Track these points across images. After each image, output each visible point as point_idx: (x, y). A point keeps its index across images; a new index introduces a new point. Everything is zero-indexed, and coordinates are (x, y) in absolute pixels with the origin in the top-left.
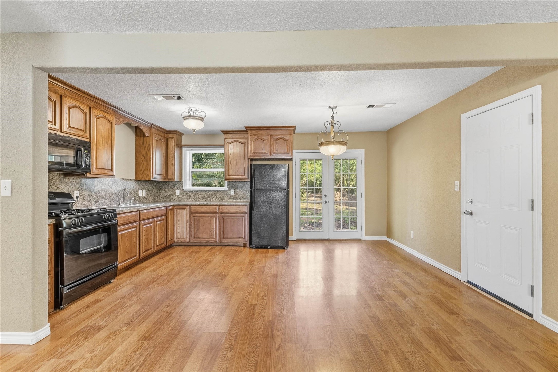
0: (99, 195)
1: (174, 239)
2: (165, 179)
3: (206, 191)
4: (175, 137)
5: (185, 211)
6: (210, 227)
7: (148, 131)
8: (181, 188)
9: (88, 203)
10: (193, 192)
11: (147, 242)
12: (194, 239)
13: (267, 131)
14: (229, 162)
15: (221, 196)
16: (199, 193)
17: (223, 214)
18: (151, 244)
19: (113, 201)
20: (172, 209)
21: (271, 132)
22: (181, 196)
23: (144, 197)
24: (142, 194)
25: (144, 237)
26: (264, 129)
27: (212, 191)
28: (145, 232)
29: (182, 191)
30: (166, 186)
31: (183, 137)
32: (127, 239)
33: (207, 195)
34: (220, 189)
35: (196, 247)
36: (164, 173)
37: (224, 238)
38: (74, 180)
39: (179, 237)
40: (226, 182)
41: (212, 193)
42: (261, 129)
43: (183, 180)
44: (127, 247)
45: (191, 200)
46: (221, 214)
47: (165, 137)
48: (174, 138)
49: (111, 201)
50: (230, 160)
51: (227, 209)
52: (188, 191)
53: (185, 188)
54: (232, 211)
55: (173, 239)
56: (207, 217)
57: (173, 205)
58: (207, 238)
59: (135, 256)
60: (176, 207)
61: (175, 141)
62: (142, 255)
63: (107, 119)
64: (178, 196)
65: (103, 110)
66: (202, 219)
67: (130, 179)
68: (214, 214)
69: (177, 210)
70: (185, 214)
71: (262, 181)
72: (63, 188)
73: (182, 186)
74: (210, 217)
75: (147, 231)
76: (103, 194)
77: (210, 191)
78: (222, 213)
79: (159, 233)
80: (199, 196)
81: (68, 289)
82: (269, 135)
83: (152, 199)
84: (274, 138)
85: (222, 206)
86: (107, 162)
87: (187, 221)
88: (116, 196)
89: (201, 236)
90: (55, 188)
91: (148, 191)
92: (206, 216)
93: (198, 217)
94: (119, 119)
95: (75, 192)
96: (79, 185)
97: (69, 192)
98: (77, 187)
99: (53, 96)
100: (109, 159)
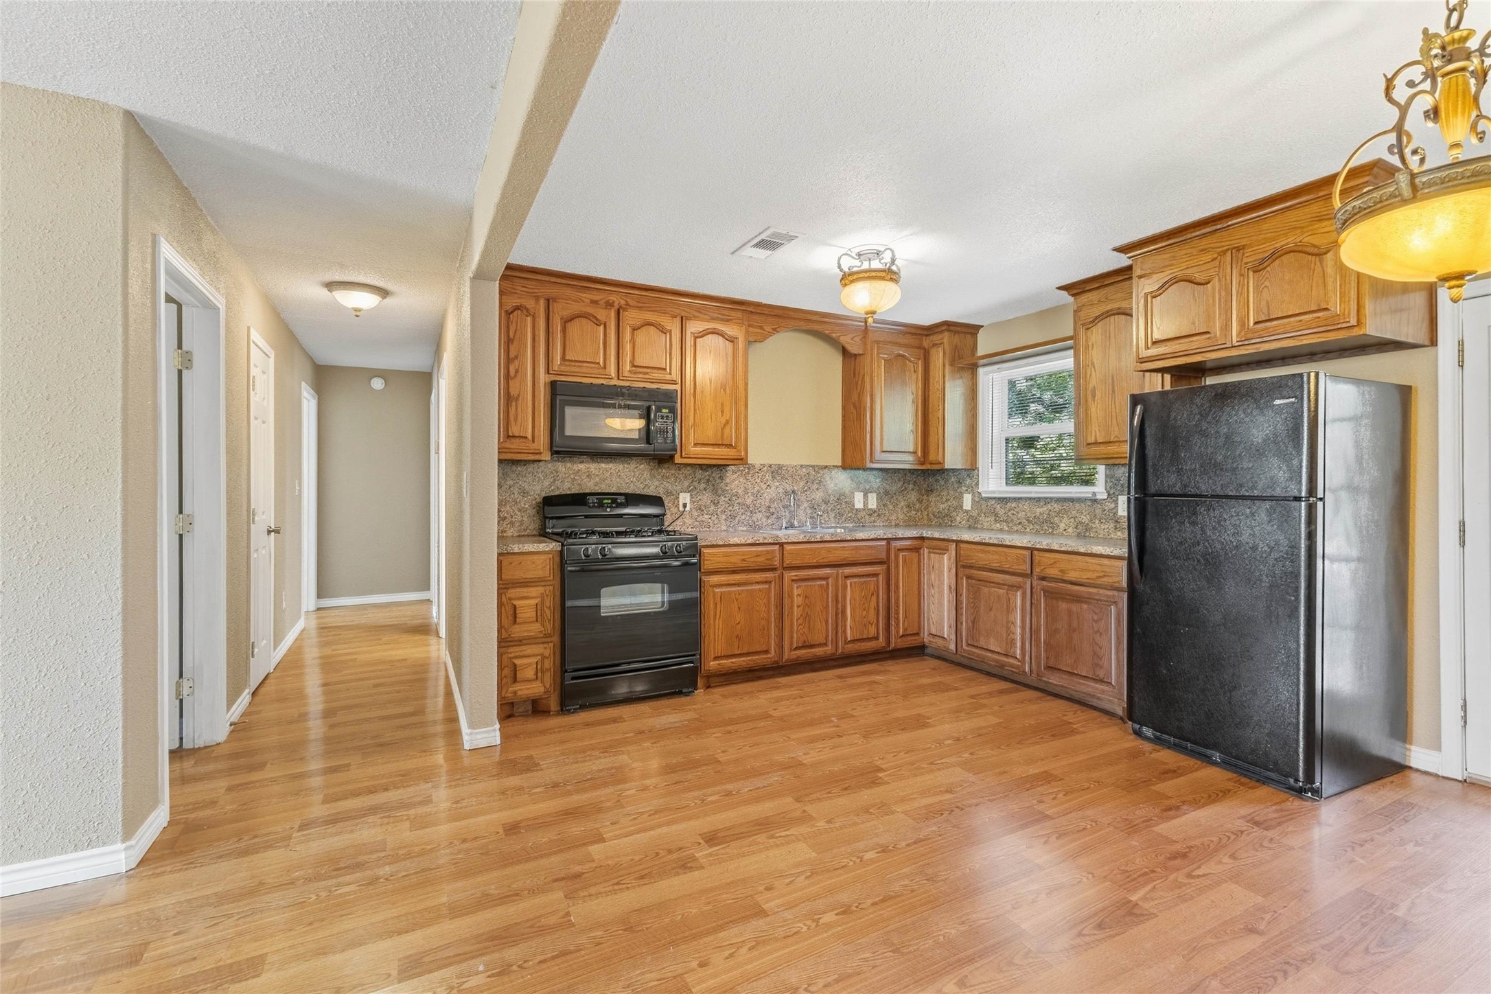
0: (737, 501)
1: (922, 635)
2: (922, 464)
3: (1038, 500)
4: (945, 341)
5: (946, 557)
6: (1007, 618)
7: (857, 339)
8: (973, 489)
9: (710, 518)
10: (1004, 500)
11: (807, 625)
12: (967, 648)
13: (1218, 235)
14: (1089, 393)
15: (1085, 519)
16: (1021, 506)
17: (1045, 583)
18: (824, 631)
19: (774, 516)
20: (917, 550)
21: (1238, 234)
22: (975, 514)
23: (872, 513)
24: (866, 504)
25: (796, 612)
26: (1197, 233)
27: (1058, 500)
28: (800, 599)
29: (977, 500)
30: (942, 483)
31: (981, 335)
32: (739, 608)
33: (1041, 514)
34: (1076, 493)
35: (975, 673)
36: (917, 448)
37: (1049, 668)
38: (679, 470)
39: (934, 632)
40: (1101, 469)
41: (1056, 505)
42: (1189, 236)
43: (980, 464)
44: (739, 626)
45: (998, 525)
46: (1040, 582)
47: (920, 347)
48: (943, 343)
49: (768, 517)
50: (1091, 386)
51: (1058, 565)
52: (991, 498)
53: (984, 489)
54: (1072, 576)
55: (918, 634)
56: (999, 585)
57: (922, 538)
58: (999, 653)
59: (767, 652)
60: (927, 543)
61: (944, 353)
62: (789, 655)
63: (722, 334)
64: (967, 512)
65: (715, 315)
66: (986, 590)
67: (826, 467)
68: (1020, 579)
69: (930, 552)
70: (945, 565)
71: (1175, 459)
73: (977, 484)
74: (1009, 586)
75: (806, 597)
76: (749, 501)
77: (1051, 499)
78: (1043, 579)
79: (853, 609)
80: (1020, 514)
81: (573, 678)
82: (1224, 252)
83: (901, 517)
84: (1250, 260)
85: (1042, 554)
86: (722, 429)
87: (950, 587)
88: (783, 507)
89: (982, 643)
91: (884, 495)
92: (996, 580)
93: (978, 582)
94: (761, 328)
95: (682, 496)
96: (690, 481)
97: (669, 493)
98: (686, 484)
99: (601, 314)
100: (727, 422)
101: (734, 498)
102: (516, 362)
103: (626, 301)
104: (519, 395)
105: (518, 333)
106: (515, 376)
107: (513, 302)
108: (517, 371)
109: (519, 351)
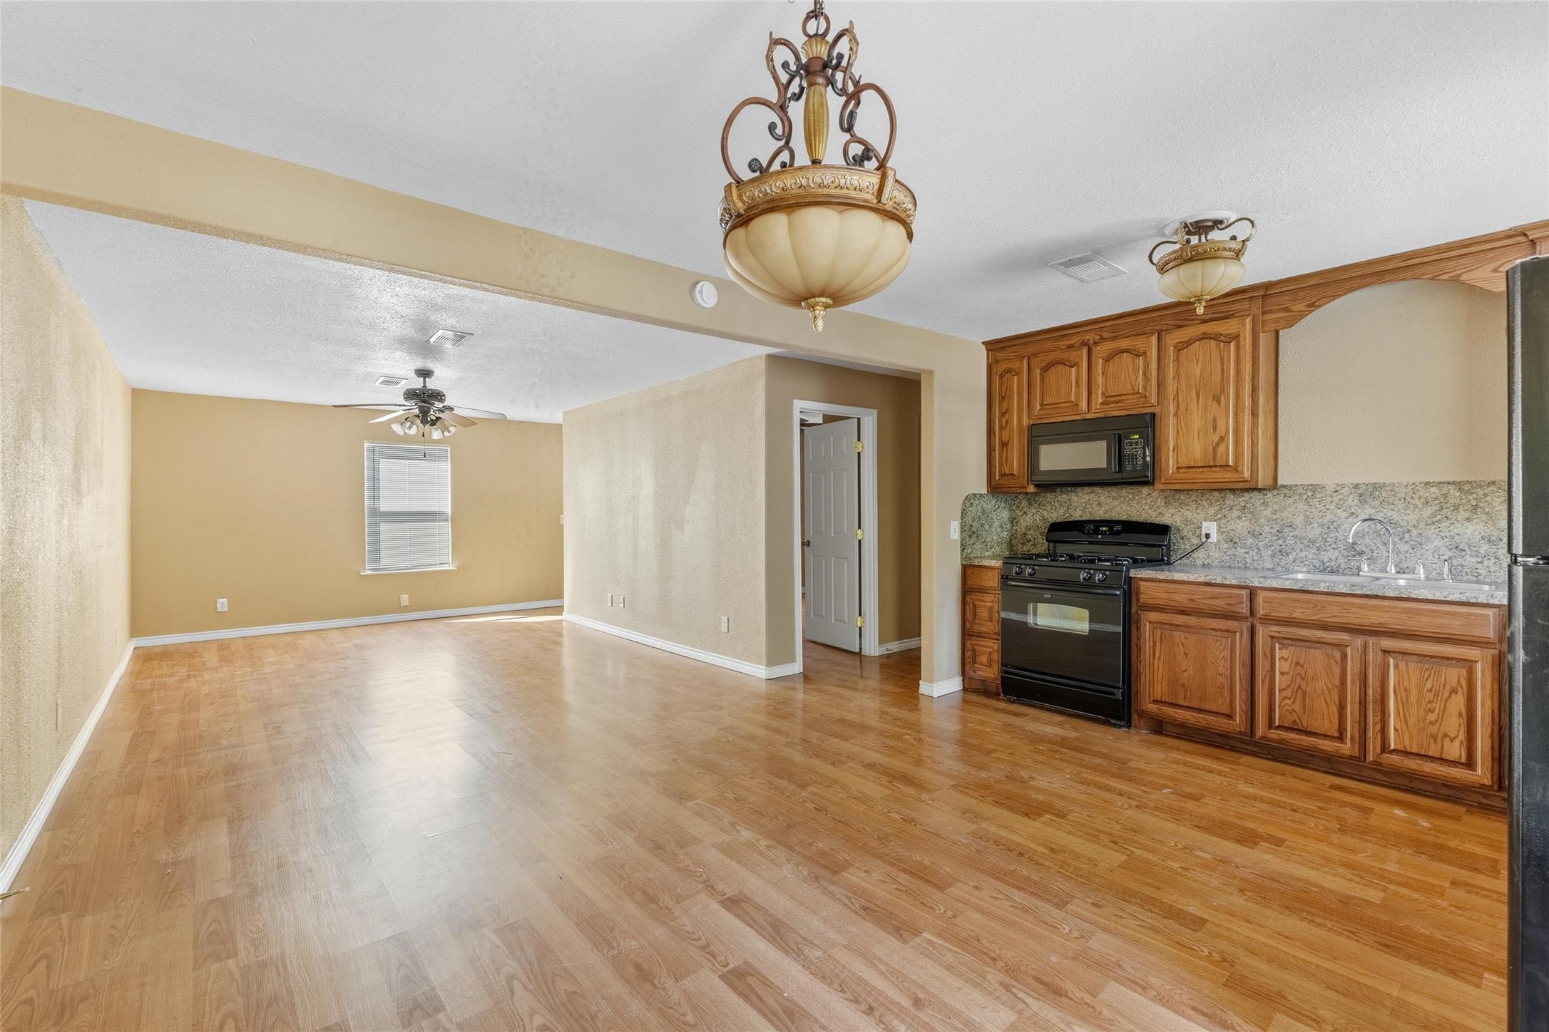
9: (1247, 553)
18: (1334, 720)
38: (1202, 496)
44: (1185, 674)
59: (1229, 717)
62: (1266, 733)
65: (1208, 317)
72: (1173, 515)
76: (1313, 534)
86: (1214, 448)
90: (1155, 514)
94: (1287, 310)
95: (1205, 524)
96: (1217, 508)
97: (1187, 522)
98: (1212, 511)
99: (1072, 357)
100: (1222, 439)
101: (1286, 530)
102: (1007, 415)
103: (1100, 335)
104: (1008, 442)
105: (1008, 392)
106: (1006, 426)
107: (1001, 368)
108: (1007, 422)
109: (1009, 407)
